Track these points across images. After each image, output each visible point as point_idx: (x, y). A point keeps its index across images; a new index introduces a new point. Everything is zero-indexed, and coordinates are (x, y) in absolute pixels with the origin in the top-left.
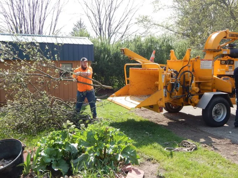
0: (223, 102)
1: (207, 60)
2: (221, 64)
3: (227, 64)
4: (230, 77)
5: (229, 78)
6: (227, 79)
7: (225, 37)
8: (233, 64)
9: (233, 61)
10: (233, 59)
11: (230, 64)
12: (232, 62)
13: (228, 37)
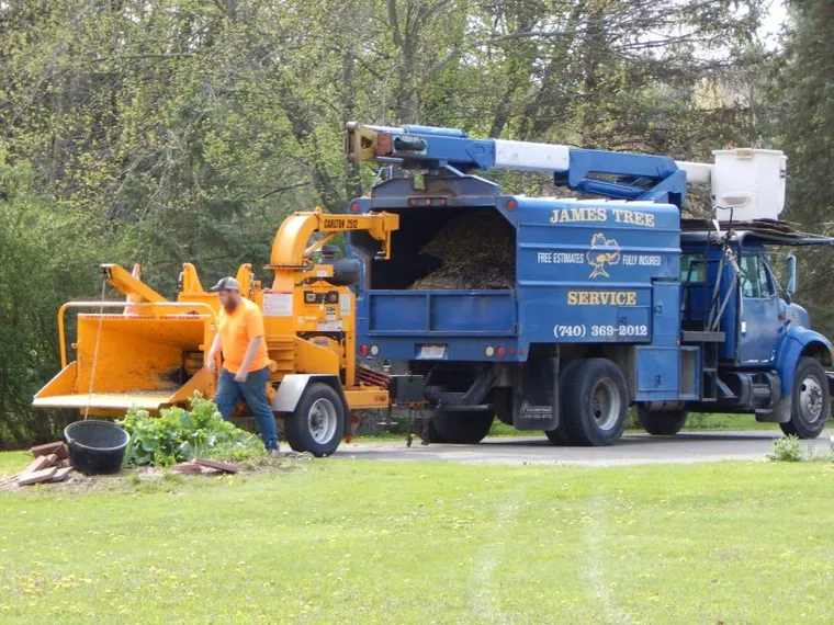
0: (328, 396)
1: (278, 292)
2: (306, 301)
3: (321, 302)
4: (331, 337)
5: (329, 340)
6: (325, 343)
7: (317, 230)
8: (337, 302)
9: (337, 294)
10: (335, 288)
11: (328, 301)
12: (334, 296)
13: (322, 229)
